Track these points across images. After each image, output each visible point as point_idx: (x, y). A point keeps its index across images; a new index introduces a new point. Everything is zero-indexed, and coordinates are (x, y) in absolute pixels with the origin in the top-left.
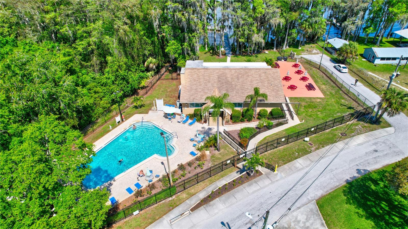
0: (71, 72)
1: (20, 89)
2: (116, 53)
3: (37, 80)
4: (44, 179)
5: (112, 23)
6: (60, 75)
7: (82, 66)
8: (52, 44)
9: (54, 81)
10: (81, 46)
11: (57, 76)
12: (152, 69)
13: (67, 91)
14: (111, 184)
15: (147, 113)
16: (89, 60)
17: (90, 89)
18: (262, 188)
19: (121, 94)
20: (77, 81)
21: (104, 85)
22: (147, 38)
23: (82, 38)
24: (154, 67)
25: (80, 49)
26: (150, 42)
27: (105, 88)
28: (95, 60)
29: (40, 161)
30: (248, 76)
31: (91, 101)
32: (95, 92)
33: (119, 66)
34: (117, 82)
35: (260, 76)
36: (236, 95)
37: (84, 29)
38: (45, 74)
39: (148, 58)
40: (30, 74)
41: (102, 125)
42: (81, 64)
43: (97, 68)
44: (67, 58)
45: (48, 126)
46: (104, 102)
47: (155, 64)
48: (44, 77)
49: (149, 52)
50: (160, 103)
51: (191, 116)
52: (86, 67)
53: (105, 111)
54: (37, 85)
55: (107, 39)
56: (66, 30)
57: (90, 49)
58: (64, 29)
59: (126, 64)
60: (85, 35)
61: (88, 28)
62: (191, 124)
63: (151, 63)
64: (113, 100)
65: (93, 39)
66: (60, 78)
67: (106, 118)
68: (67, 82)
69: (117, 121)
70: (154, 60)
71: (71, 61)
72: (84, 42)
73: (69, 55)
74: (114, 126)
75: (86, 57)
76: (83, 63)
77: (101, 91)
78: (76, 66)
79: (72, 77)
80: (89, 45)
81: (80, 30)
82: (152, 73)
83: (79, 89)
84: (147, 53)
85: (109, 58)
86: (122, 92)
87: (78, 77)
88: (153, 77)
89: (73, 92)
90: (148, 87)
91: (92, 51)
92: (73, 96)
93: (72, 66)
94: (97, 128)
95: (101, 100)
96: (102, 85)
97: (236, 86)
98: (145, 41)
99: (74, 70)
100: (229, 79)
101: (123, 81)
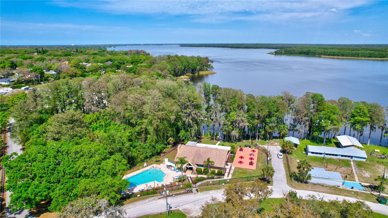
0: (130, 140)
1: (110, 145)
2: (152, 134)
3: (117, 142)
4: (113, 170)
5: (152, 121)
6: (125, 141)
7: (136, 138)
8: (126, 126)
9: (122, 143)
10: (137, 128)
11: (124, 141)
12: (171, 144)
13: (126, 148)
14: (134, 188)
15: (160, 164)
16: (140, 135)
17: (137, 149)
18: (189, 197)
19: (150, 154)
20: (132, 144)
21: (144, 148)
22: (169, 127)
23: (139, 125)
24: (172, 143)
25: (137, 130)
26: (171, 130)
27: (144, 150)
28: (143, 136)
29: (114, 165)
30: (211, 152)
31: (136, 155)
32: (139, 151)
33: (152, 140)
34: (150, 148)
35: (217, 153)
36: (201, 161)
37: (140, 121)
38: (120, 140)
39: (169, 137)
40: (115, 140)
41: (138, 166)
42: (136, 137)
43: (143, 140)
44: (130, 134)
45: (118, 156)
46: (142, 157)
47: (172, 141)
48: (119, 141)
49: (170, 135)
50: (166, 160)
51: (178, 169)
52: (138, 139)
53: (141, 161)
54: (116, 144)
55: (149, 128)
56: (133, 121)
57: (141, 130)
58: (132, 121)
59: (155, 139)
60: (140, 123)
61: (142, 121)
62: (177, 172)
63: (170, 140)
64: (146, 156)
65: (143, 126)
66: (125, 142)
67: (141, 164)
68: (127, 144)
69: (145, 165)
70: (172, 139)
71: (131, 135)
72: (139, 127)
73: (131, 133)
74: (143, 168)
75: (139, 134)
76: (137, 136)
77: (142, 151)
78: (133, 138)
79: (130, 142)
80: (142, 128)
81: (139, 121)
82: (171, 146)
83: (132, 148)
84: (169, 135)
85: (149, 136)
86: (152, 153)
87: (133, 143)
88: (171, 148)
89: (128, 149)
90: (166, 153)
91: (143, 131)
92: (128, 150)
93: (131, 138)
94: (135, 168)
95: (141, 155)
96: (143, 148)
97: (203, 156)
98: (168, 129)
99: (132, 139)
100: (201, 153)
101: (153, 148)
